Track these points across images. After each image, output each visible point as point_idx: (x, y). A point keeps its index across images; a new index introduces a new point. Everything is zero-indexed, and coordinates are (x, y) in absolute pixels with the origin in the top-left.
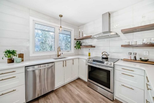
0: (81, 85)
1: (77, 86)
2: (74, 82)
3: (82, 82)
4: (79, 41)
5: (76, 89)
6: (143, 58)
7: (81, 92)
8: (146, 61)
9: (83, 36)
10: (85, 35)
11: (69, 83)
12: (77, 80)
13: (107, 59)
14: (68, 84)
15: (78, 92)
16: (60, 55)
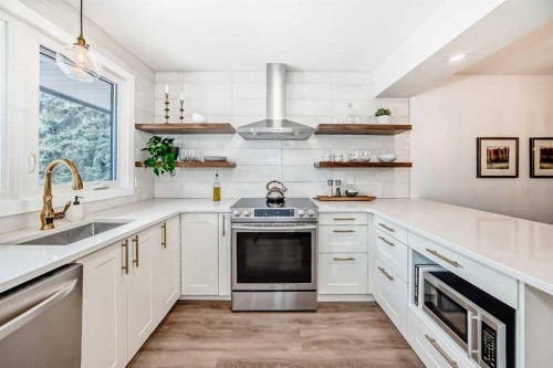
0: (209, 323)
1: (195, 337)
2: (165, 327)
3: (204, 310)
4: (164, 137)
5: (200, 349)
6: (351, 191)
7: (228, 346)
8: (354, 195)
9: (184, 121)
10: (197, 119)
11: (142, 350)
12: (173, 314)
13: (280, 201)
14: (142, 358)
15: (218, 355)
16: (61, 216)
